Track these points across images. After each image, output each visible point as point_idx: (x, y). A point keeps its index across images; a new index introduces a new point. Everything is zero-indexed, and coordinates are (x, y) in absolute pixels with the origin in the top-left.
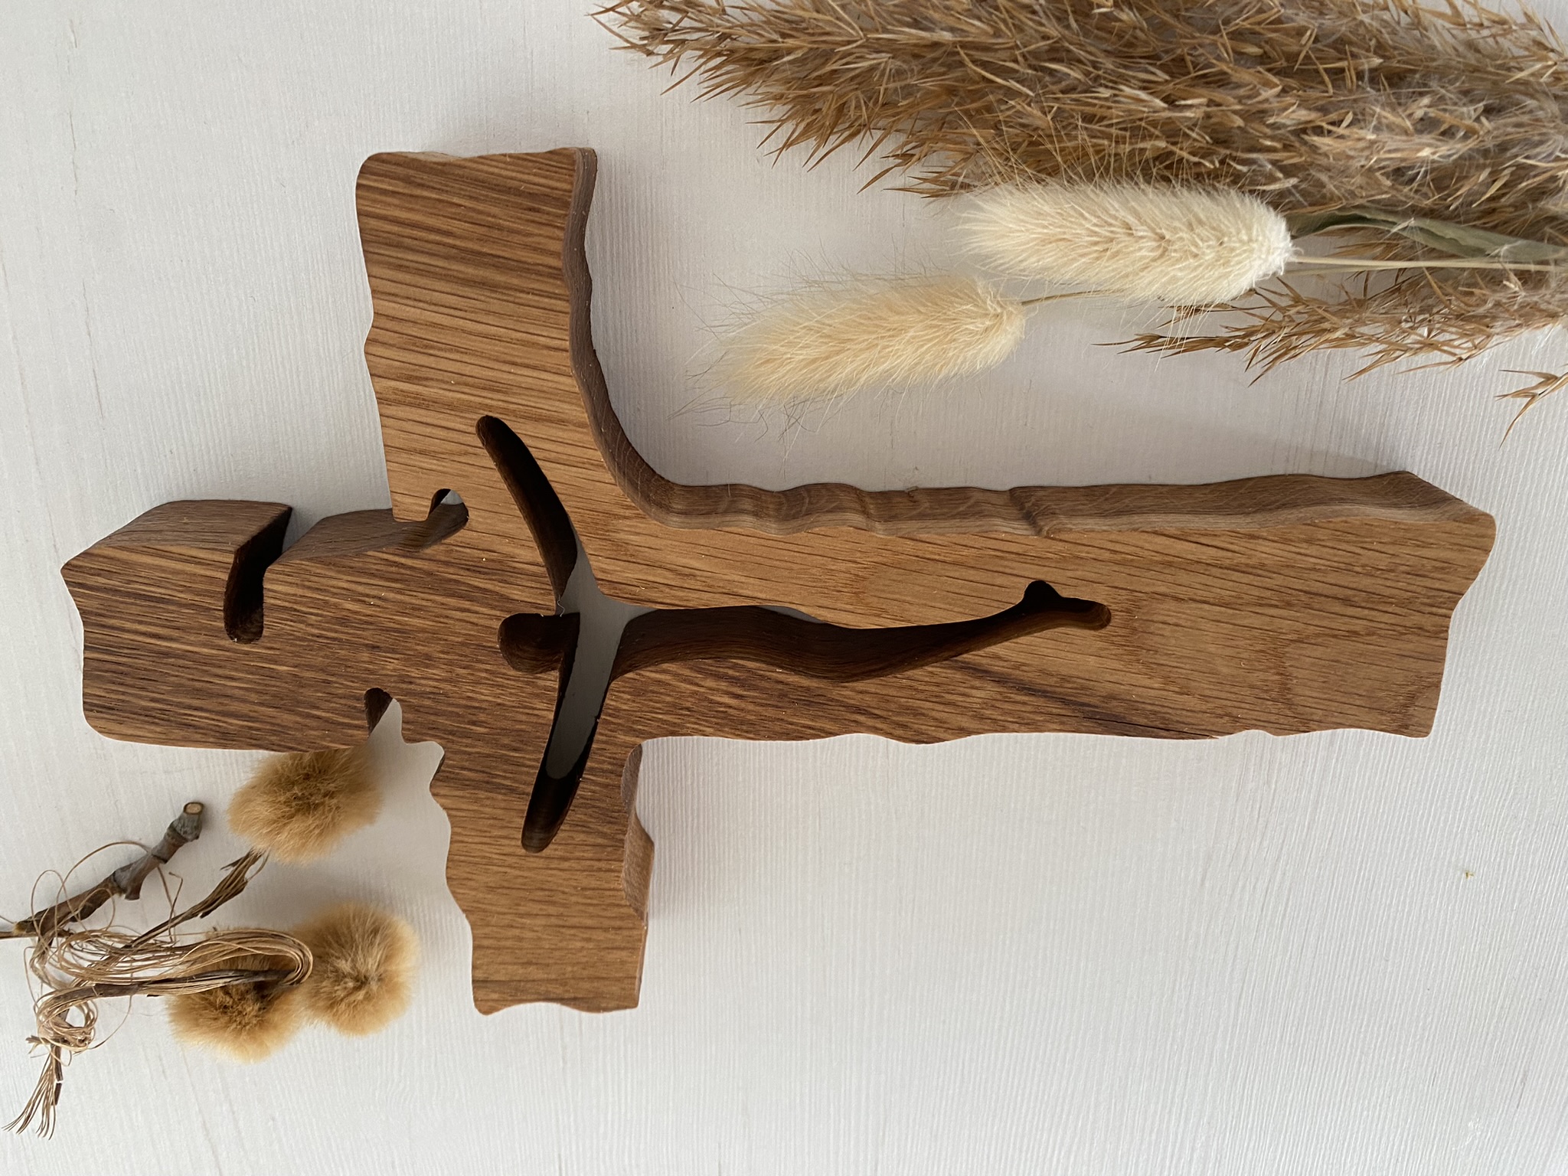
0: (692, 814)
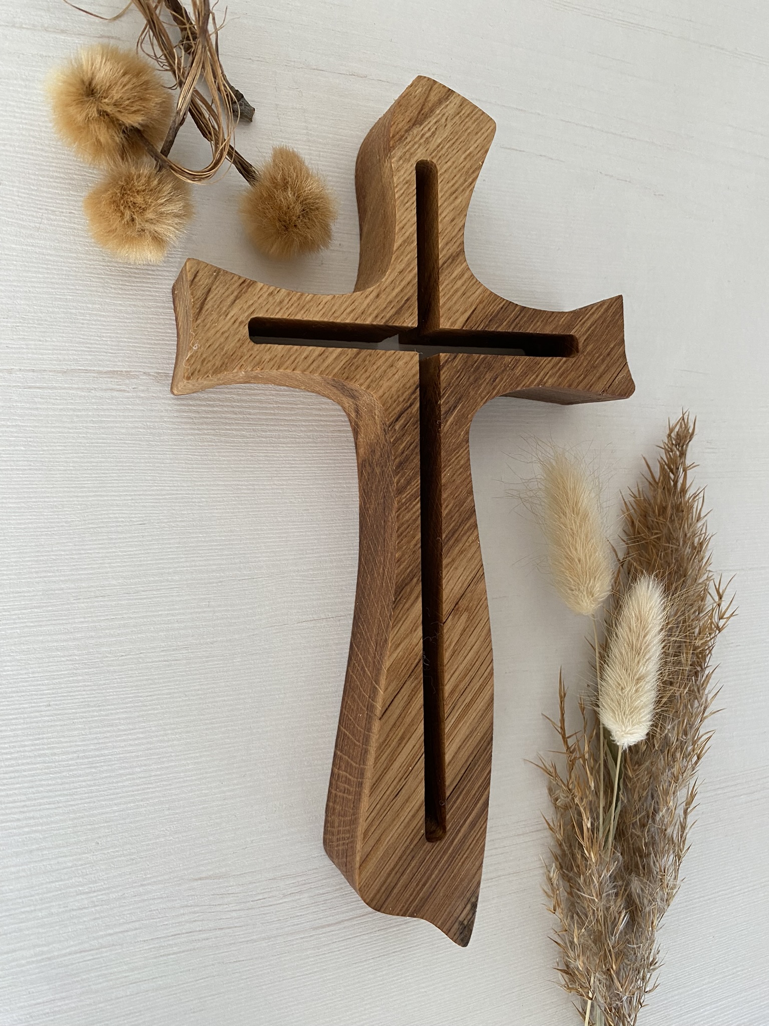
0: (251, 485)
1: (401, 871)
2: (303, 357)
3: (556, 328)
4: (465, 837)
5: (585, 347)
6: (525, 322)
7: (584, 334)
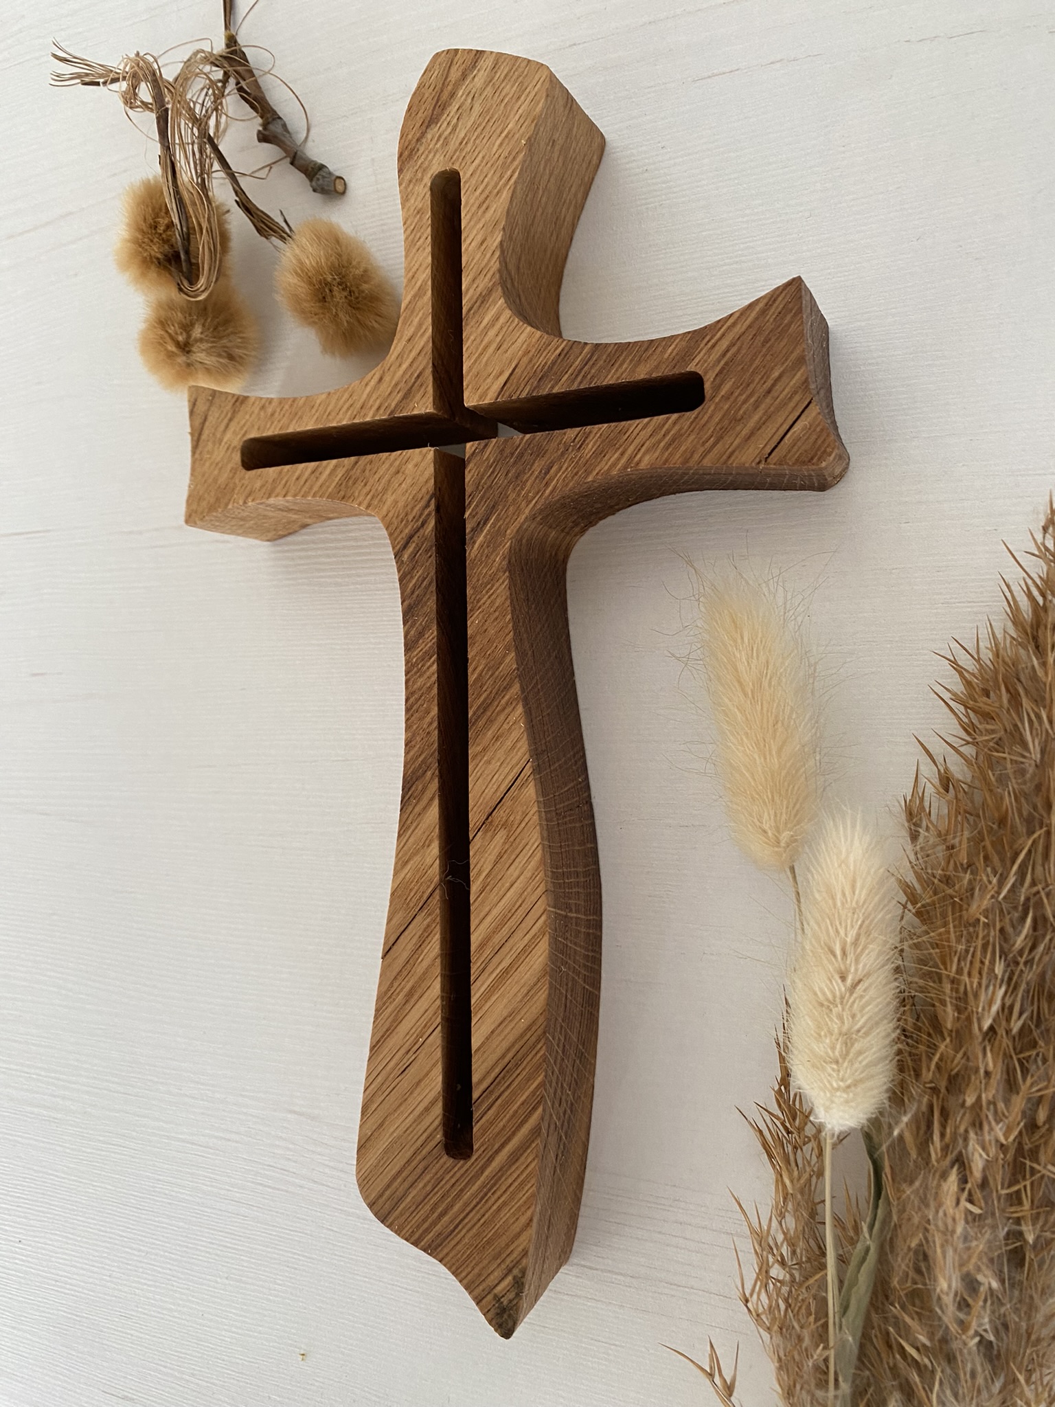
1: (410, 1179)
2: (295, 478)
3: (657, 367)
4: (502, 1170)
5: (717, 388)
6: (599, 371)
7: (714, 366)
